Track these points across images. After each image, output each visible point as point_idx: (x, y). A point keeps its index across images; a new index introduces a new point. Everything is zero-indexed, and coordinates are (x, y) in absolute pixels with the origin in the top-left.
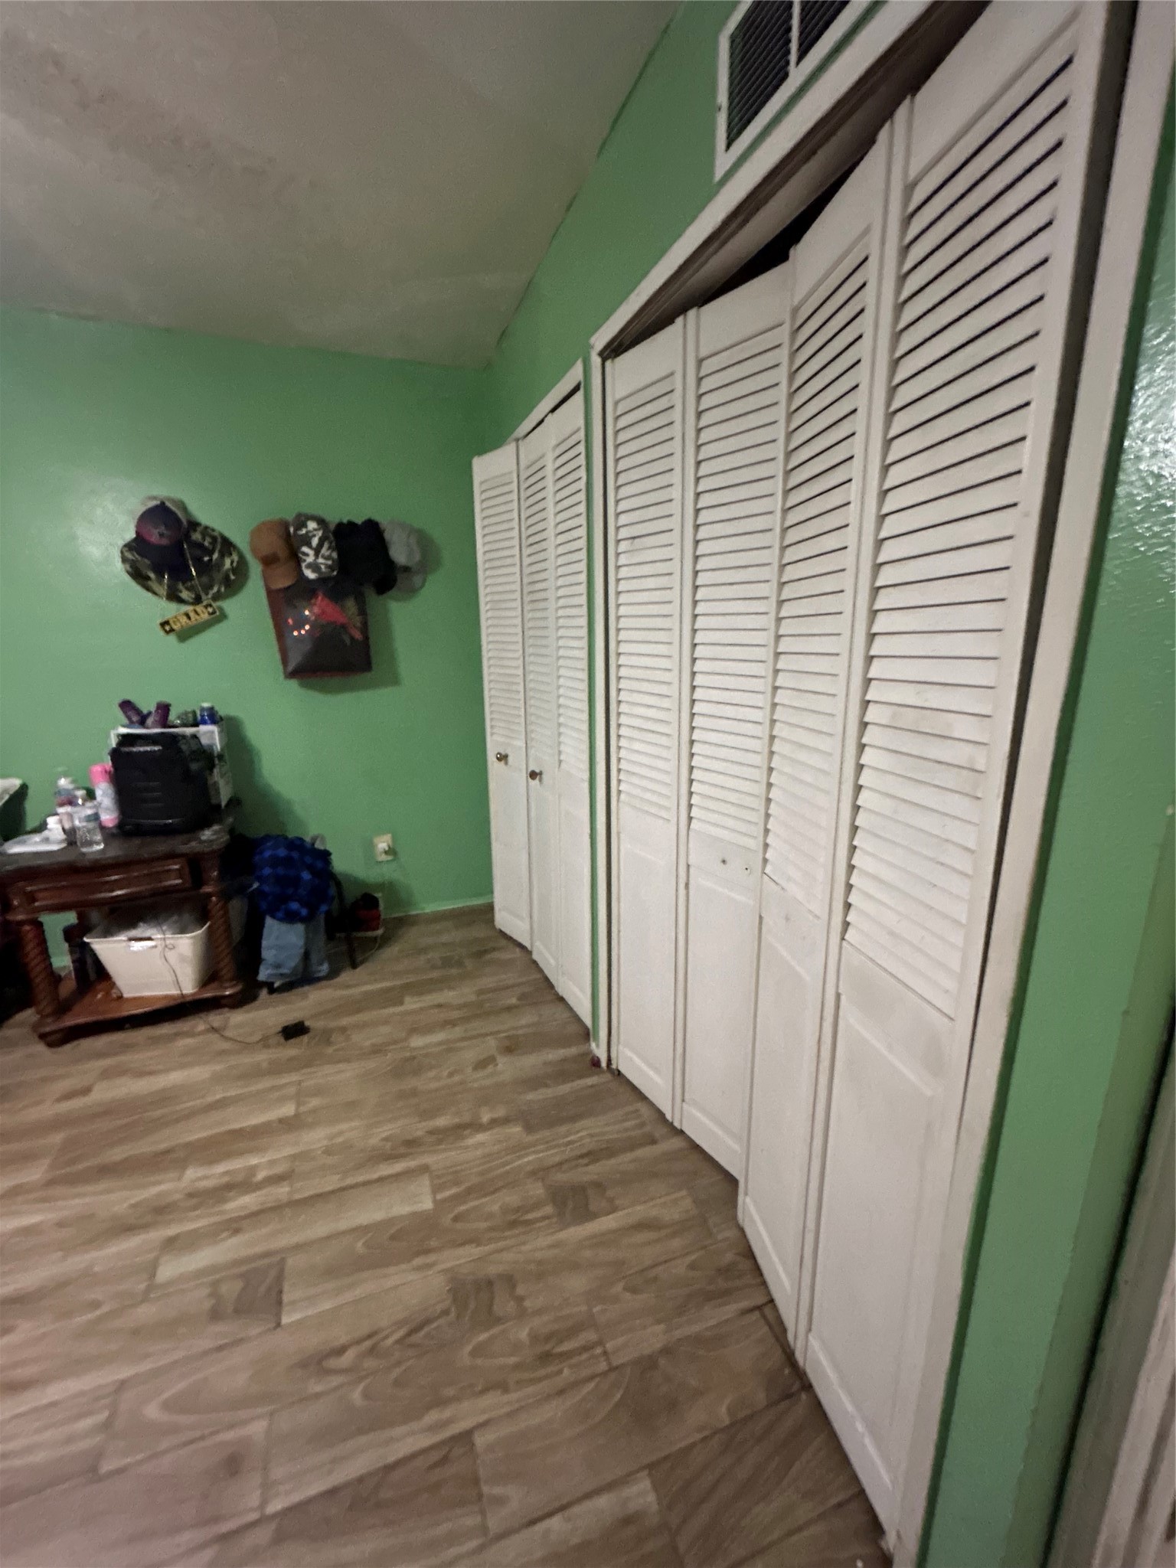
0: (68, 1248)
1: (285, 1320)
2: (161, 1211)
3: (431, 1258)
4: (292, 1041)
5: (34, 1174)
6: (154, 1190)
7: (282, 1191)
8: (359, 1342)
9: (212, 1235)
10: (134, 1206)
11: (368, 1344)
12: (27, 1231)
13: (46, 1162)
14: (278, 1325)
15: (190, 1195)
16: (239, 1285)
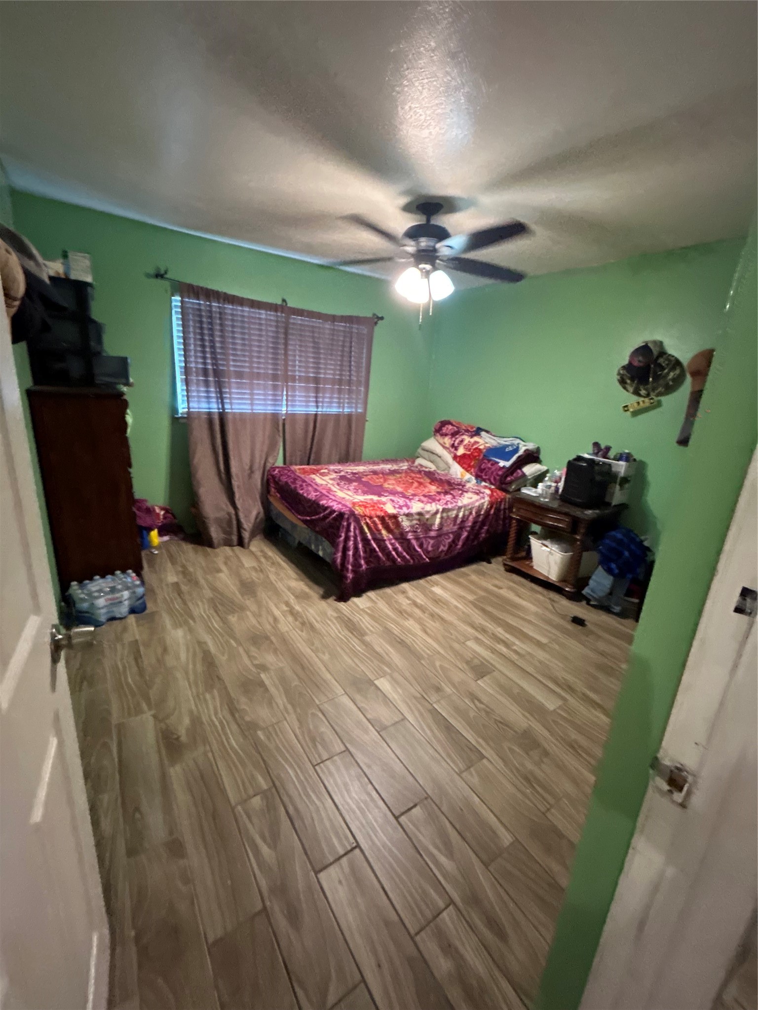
0: (460, 619)
1: (479, 682)
2: (483, 630)
3: (531, 718)
4: (574, 624)
5: (471, 597)
6: (488, 625)
7: (514, 657)
8: (487, 706)
9: (487, 647)
10: (480, 624)
11: (488, 710)
12: (456, 607)
13: (475, 597)
14: (476, 681)
15: (493, 634)
16: (479, 663)
